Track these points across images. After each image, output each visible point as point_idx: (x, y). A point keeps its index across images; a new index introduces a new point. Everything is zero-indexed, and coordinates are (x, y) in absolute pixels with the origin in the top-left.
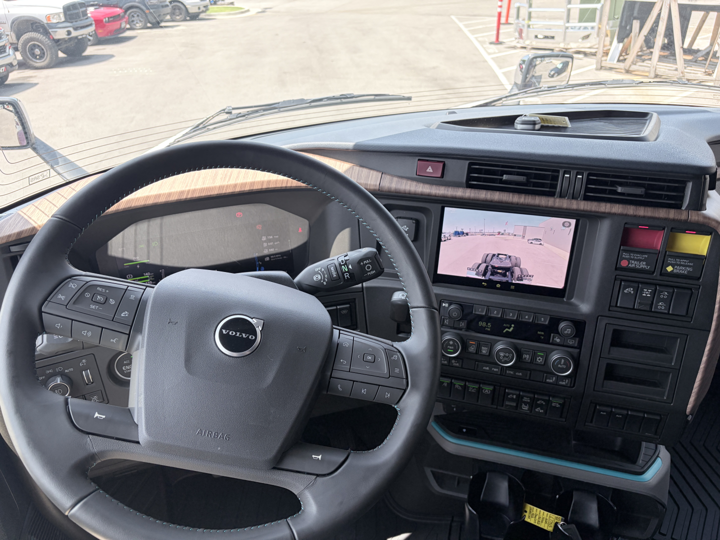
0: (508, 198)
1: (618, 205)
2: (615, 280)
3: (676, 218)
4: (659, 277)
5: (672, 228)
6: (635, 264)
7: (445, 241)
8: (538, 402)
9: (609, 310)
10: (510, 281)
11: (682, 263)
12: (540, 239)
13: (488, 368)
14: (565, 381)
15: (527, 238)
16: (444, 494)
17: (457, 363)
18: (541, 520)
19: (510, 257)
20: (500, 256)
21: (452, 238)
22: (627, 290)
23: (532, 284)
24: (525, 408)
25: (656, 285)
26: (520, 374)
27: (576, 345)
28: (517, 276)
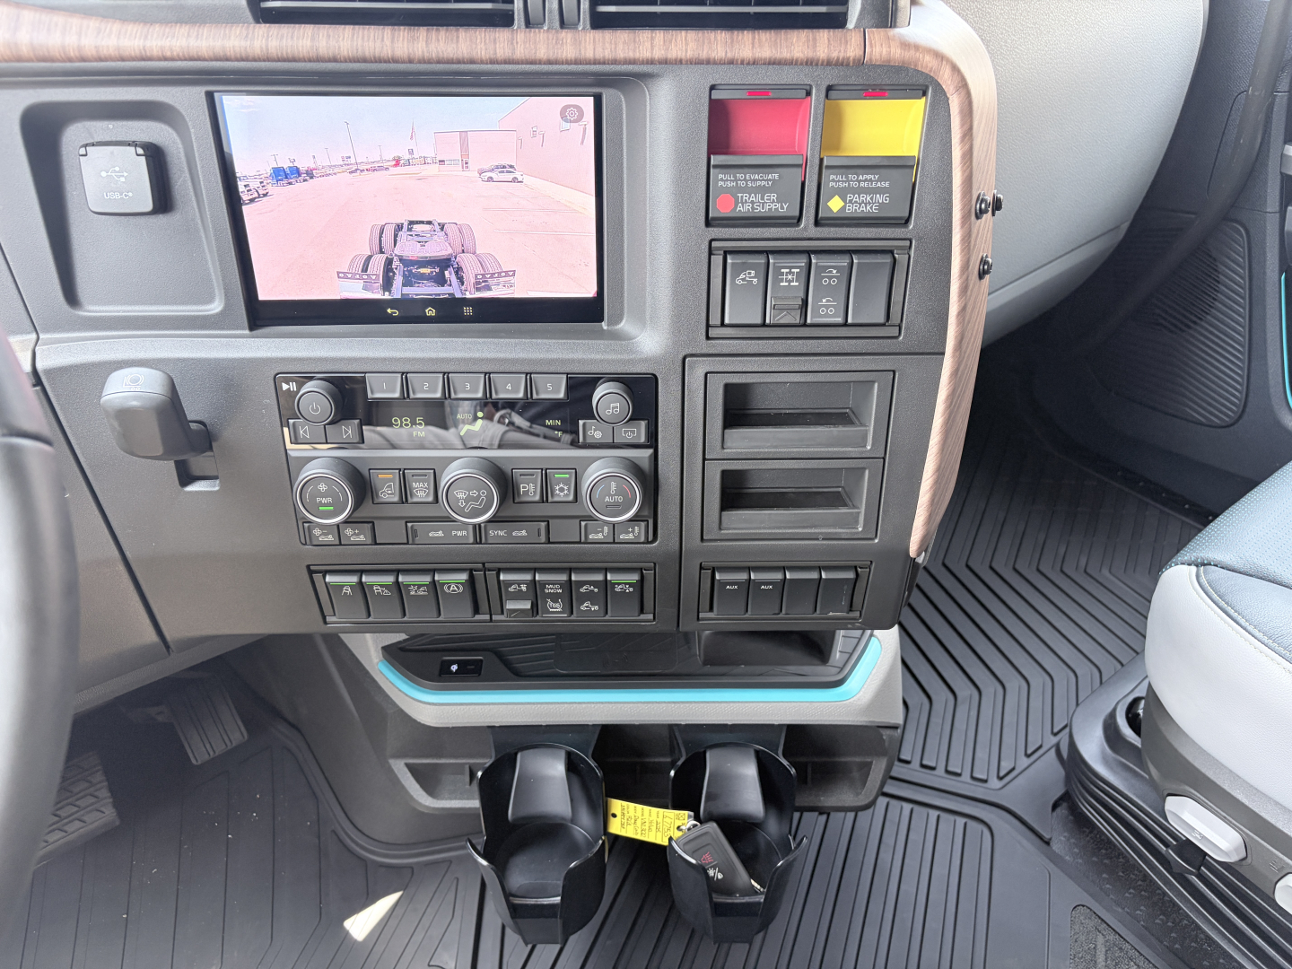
0: (378, 44)
1: (683, 33)
2: (710, 254)
3: (834, 55)
4: (814, 231)
5: (829, 89)
6: (753, 202)
7: (252, 201)
8: (581, 590)
9: (708, 338)
10: (458, 295)
11: (862, 184)
12: (511, 167)
13: (440, 534)
14: (633, 532)
15: (474, 165)
16: (443, 809)
17: (358, 535)
18: (647, 828)
19: (442, 227)
20: (417, 228)
21: (270, 188)
22: (742, 276)
23: (517, 295)
24: (556, 608)
25: (808, 252)
26: (524, 533)
27: (643, 439)
28: (473, 280)
